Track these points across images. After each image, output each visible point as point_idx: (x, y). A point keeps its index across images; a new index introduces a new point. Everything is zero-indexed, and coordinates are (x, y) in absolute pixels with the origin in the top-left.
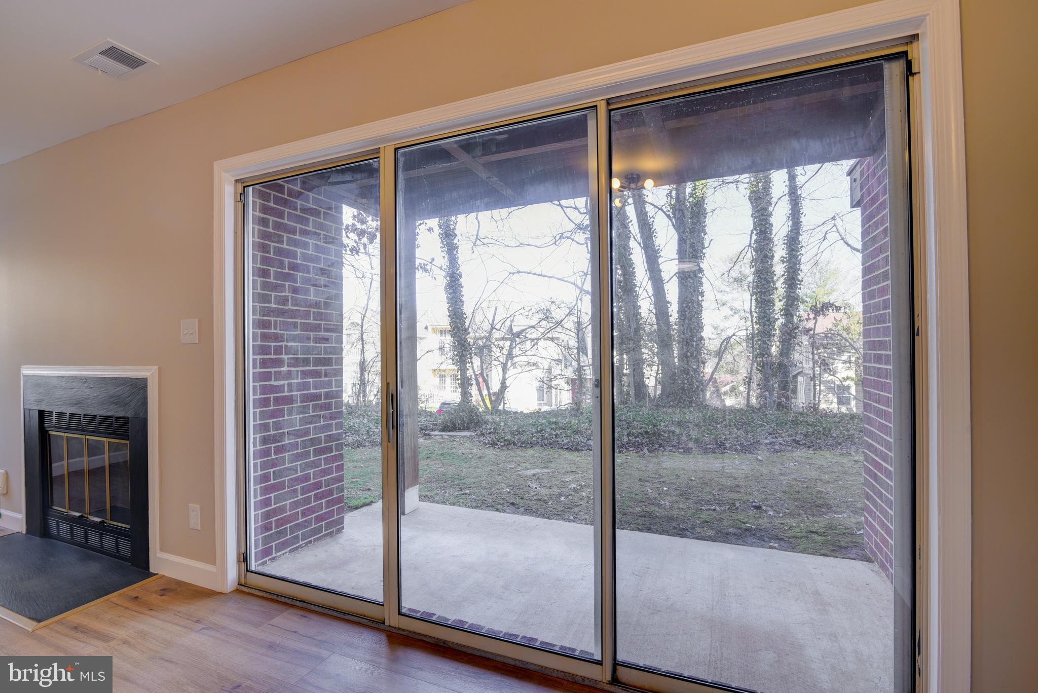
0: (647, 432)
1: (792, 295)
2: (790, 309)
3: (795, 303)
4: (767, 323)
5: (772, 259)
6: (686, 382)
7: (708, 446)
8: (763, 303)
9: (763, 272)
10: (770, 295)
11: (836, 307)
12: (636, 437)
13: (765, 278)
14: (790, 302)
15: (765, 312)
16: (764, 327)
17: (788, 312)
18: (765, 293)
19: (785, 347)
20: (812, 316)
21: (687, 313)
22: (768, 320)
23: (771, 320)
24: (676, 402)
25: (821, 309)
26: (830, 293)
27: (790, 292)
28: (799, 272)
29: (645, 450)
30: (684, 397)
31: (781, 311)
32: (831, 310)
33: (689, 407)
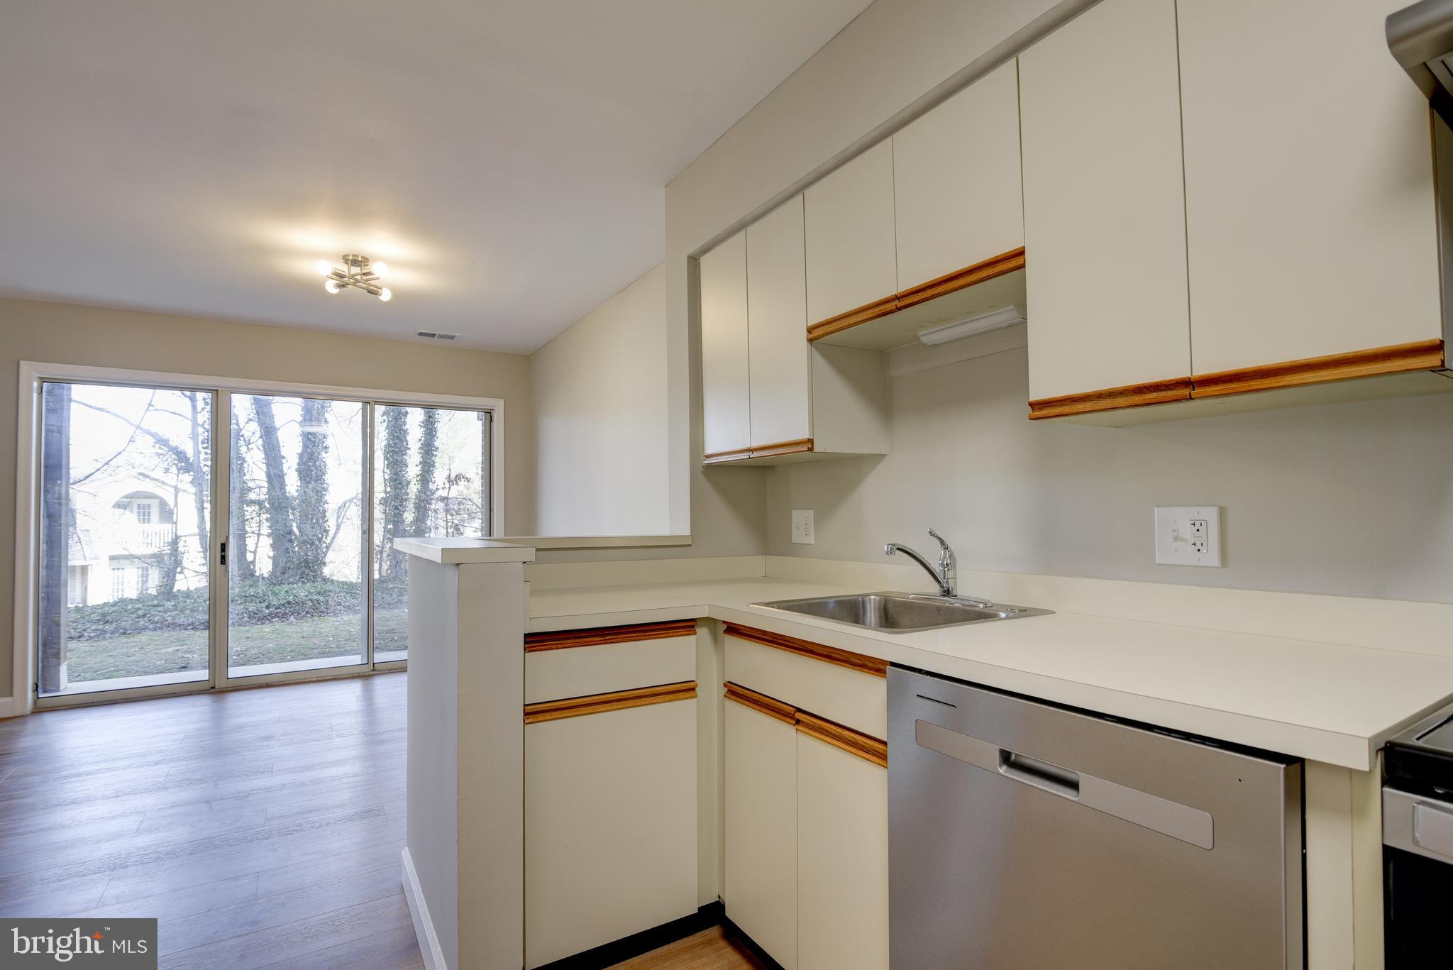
0: (289, 602)
1: (428, 460)
2: (427, 475)
3: (431, 469)
4: (400, 486)
5: (406, 416)
6: (309, 554)
7: (357, 608)
8: (395, 464)
9: (396, 430)
10: (403, 455)
11: (467, 478)
12: (276, 609)
13: (398, 436)
14: (426, 468)
15: (397, 474)
16: (395, 490)
17: (425, 477)
18: (397, 452)
19: (421, 513)
20: (447, 485)
21: (313, 473)
22: (400, 483)
23: (404, 483)
24: (297, 578)
25: (453, 480)
26: (462, 448)
27: (427, 458)
28: (436, 438)
29: (292, 619)
30: (307, 571)
31: (418, 476)
32: (463, 480)
33: (313, 582)
